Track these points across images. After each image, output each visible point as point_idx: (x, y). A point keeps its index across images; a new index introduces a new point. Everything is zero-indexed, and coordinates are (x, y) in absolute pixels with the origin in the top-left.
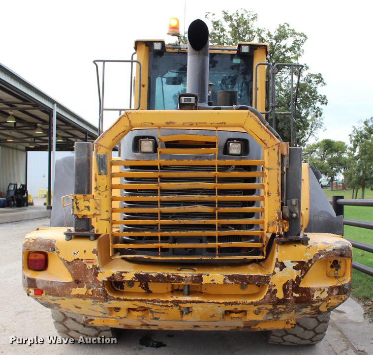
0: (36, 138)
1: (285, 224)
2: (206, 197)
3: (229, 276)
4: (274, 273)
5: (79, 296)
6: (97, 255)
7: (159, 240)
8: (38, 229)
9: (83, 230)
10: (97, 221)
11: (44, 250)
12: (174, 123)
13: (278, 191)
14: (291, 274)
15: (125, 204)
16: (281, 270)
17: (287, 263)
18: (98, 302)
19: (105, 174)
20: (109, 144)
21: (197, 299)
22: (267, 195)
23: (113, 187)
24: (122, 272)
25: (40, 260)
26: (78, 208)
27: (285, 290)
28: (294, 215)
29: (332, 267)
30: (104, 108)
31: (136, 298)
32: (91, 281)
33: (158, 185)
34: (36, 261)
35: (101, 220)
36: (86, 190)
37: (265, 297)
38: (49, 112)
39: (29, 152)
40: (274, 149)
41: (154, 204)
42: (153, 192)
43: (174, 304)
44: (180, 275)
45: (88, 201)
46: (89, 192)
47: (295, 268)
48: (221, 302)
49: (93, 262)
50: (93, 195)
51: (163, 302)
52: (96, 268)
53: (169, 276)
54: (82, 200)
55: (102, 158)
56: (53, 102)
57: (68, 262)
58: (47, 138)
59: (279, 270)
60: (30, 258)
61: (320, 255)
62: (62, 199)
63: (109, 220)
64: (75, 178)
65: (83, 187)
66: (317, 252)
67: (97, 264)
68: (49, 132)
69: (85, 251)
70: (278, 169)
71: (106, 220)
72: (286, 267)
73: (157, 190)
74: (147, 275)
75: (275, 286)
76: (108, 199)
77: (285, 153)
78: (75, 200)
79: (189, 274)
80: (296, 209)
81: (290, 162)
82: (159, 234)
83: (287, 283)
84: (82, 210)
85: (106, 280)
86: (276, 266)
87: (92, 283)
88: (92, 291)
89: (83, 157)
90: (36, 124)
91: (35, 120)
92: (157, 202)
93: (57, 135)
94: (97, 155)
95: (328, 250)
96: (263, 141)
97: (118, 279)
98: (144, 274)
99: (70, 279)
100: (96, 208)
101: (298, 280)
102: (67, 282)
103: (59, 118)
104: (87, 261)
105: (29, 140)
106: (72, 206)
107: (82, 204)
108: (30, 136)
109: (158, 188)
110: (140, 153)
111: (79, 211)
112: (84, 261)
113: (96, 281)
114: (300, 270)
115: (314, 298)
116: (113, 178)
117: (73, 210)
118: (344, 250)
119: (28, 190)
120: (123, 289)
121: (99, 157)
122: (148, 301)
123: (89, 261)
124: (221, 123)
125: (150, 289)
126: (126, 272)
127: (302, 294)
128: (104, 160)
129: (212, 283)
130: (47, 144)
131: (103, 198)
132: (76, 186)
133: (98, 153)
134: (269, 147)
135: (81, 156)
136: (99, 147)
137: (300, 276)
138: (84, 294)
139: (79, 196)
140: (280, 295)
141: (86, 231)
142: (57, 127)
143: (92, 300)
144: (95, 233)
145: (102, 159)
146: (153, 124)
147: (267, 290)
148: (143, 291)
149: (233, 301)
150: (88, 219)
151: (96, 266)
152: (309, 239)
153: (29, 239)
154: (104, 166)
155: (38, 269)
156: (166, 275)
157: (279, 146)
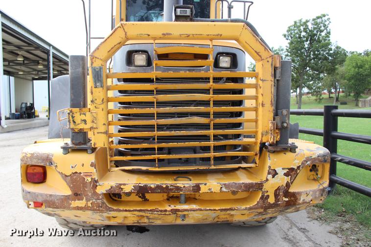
0: (39, 71)
1: (277, 133)
2: (202, 109)
3: (225, 184)
4: (267, 180)
5: (78, 208)
6: (95, 168)
7: (156, 152)
8: (36, 142)
9: (80, 144)
10: (94, 135)
11: (42, 164)
12: (171, 34)
13: (272, 102)
14: (281, 180)
15: (119, 116)
16: (273, 177)
17: (279, 170)
18: (97, 213)
19: (101, 87)
20: (104, 56)
21: (194, 206)
22: (261, 106)
23: (109, 100)
24: (121, 185)
25: (38, 173)
26: (74, 122)
27: (276, 195)
28: (285, 125)
29: (311, 170)
30: (91, 37)
31: (135, 209)
32: (90, 194)
33: (155, 98)
34: (34, 174)
35: (98, 133)
36: (82, 103)
37: (258, 202)
38: (47, 52)
39: (34, 81)
40: (268, 61)
41: (150, 116)
42: (150, 104)
43: (172, 212)
44: (178, 185)
45: (85, 114)
46: (85, 106)
47: (286, 175)
48: (217, 209)
49: (91, 175)
50: (90, 109)
51: (161, 211)
52: (95, 181)
53: (167, 187)
54: (79, 114)
55: (97, 70)
56: (50, 45)
57: (66, 176)
58: (47, 71)
59: (272, 177)
60: (28, 172)
61: (307, 162)
62: (58, 113)
63: (106, 133)
64: (71, 92)
65: (79, 101)
66: (305, 159)
67: (96, 177)
68: (48, 67)
69: (83, 165)
70: (271, 81)
71: (104, 133)
72: (277, 174)
73: (153, 103)
74: (146, 186)
75: (267, 192)
76: (105, 112)
77: (278, 65)
78: (71, 114)
79: (188, 184)
80: (287, 119)
81: (282, 73)
82: (156, 146)
83: (278, 189)
84: (78, 124)
85: (105, 192)
86: (269, 173)
87: (92, 195)
88: (91, 204)
89: (77, 70)
90: (38, 61)
91: (38, 59)
92: (154, 114)
93: (53, 69)
94: (92, 68)
95: (313, 157)
96: (258, 53)
97: (117, 192)
98: (142, 185)
99: (68, 192)
100: (93, 122)
101: (288, 185)
102: (66, 195)
103: (55, 57)
104: (86, 174)
105: (34, 73)
106: (68, 120)
107: (78, 118)
108: (35, 70)
109: (155, 100)
110: (134, 66)
111: (75, 125)
112: (82, 174)
113: (95, 193)
114: (290, 177)
115: (301, 201)
116: (108, 91)
117: (69, 124)
118: (326, 156)
119: (35, 106)
120: (121, 198)
121: (95, 70)
122: (148, 210)
123: (88, 174)
124: (218, 35)
125: (146, 198)
126: (124, 185)
127: (290, 198)
128: (99, 72)
129: (209, 191)
130: (47, 75)
131: (99, 111)
132: (72, 100)
133: (94, 65)
134: (263, 59)
135: (76, 69)
136: (94, 59)
137: (290, 182)
138: (83, 206)
139: (75, 110)
140: (272, 200)
141: (83, 144)
142: (53, 63)
143: (92, 212)
144: (93, 146)
145: (98, 72)
146: (149, 35)
147: (261, 196)
148: (140, 199)
149: (228, 207)
150: (85, 132)
151: (95, 179)
152: (297, 147)
153: (26, 154)
154: (100, 79)
155: (36, 181)
156: (164, 186)
157: (272, 59)
